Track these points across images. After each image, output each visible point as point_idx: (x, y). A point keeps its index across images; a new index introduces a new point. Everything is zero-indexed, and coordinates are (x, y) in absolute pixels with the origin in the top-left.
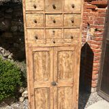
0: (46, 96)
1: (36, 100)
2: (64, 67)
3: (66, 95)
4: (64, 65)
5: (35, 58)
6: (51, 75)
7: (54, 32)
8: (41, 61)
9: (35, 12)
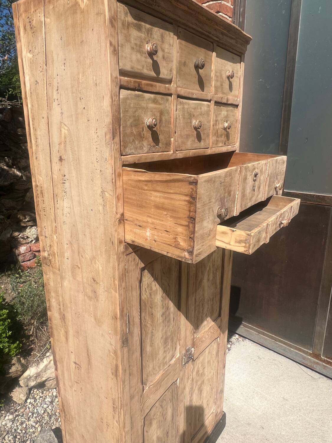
0: (170, 413)
2: (206, 286)
3: (206, 369)
4: (206, 280)
8: (158, 298)
9: (152, 86)
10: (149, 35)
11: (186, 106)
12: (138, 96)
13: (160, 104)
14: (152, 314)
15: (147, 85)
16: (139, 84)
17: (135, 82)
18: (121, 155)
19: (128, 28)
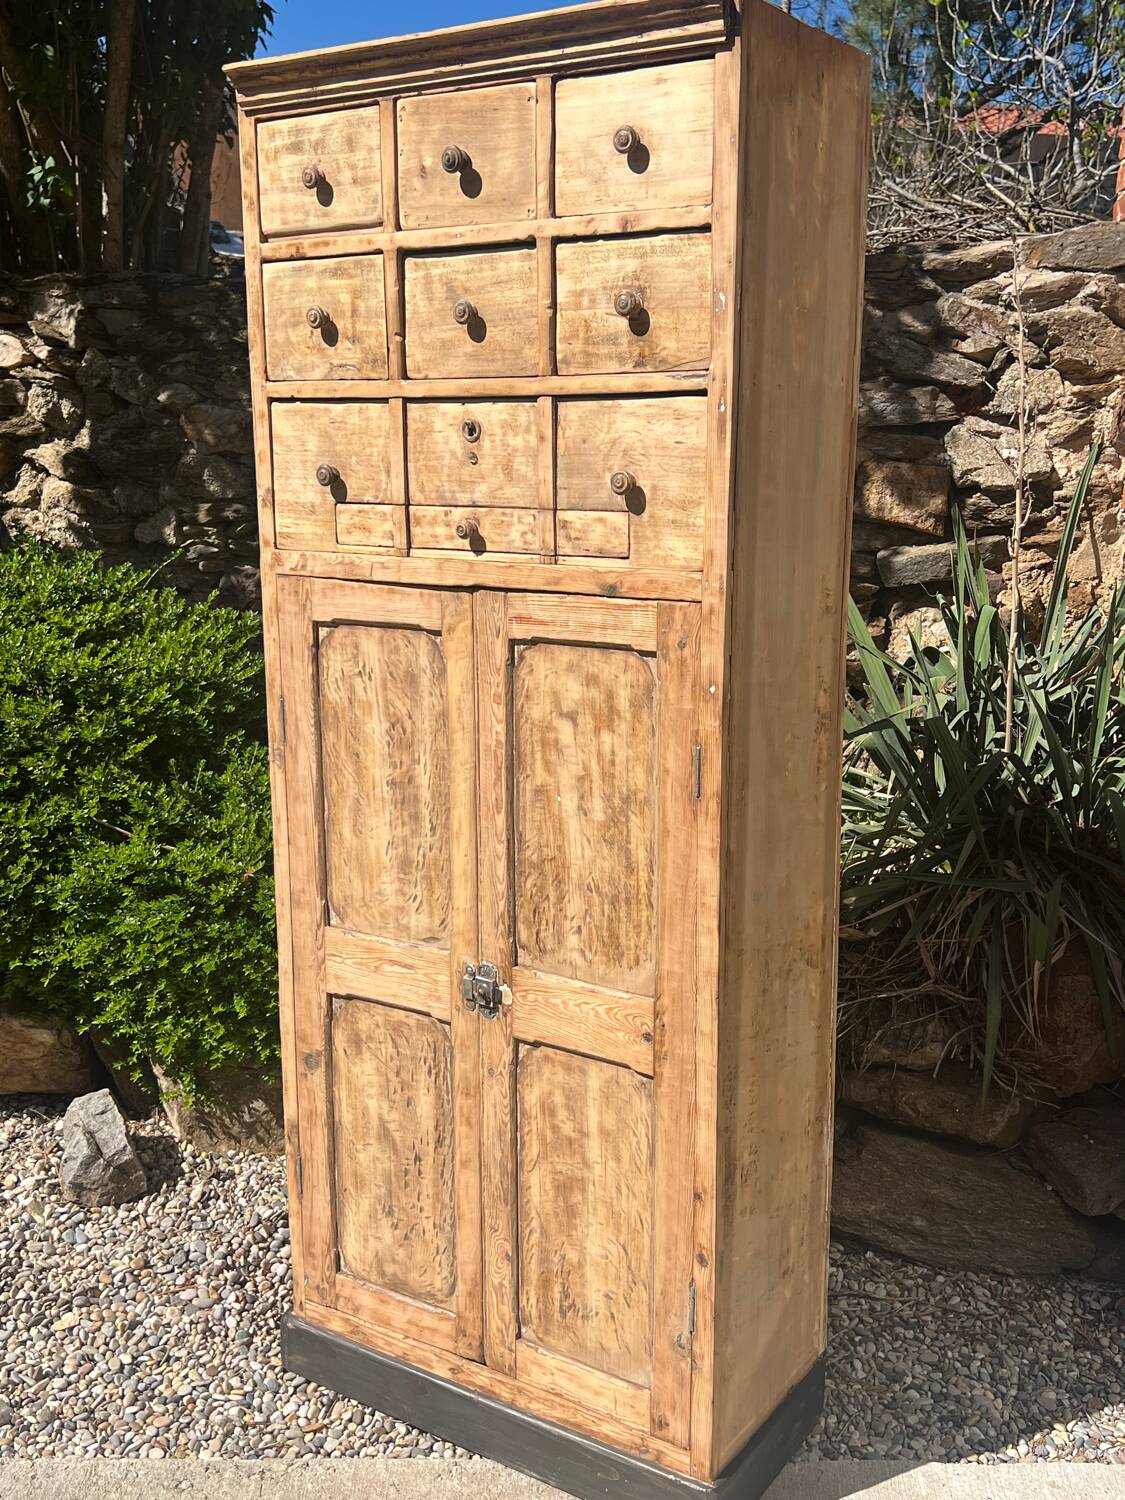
0: (425, 1105)
1: (345, 1116)
2: (573, 826)
3: (594, 1149)
4: (568, 802)
5: (333, 694)
6: (462, 895)
7: (472, 430)
8: (375, 728)
9: (326, 244)
10: (319, 151)
11: (435, 272)
12: (300, 269)
13: (351, 277)
14: (357, 755)
15: (316, 245)
16: (298, 249)
17: (290, 245)
18: (267, 380)
19: (276, 158)
